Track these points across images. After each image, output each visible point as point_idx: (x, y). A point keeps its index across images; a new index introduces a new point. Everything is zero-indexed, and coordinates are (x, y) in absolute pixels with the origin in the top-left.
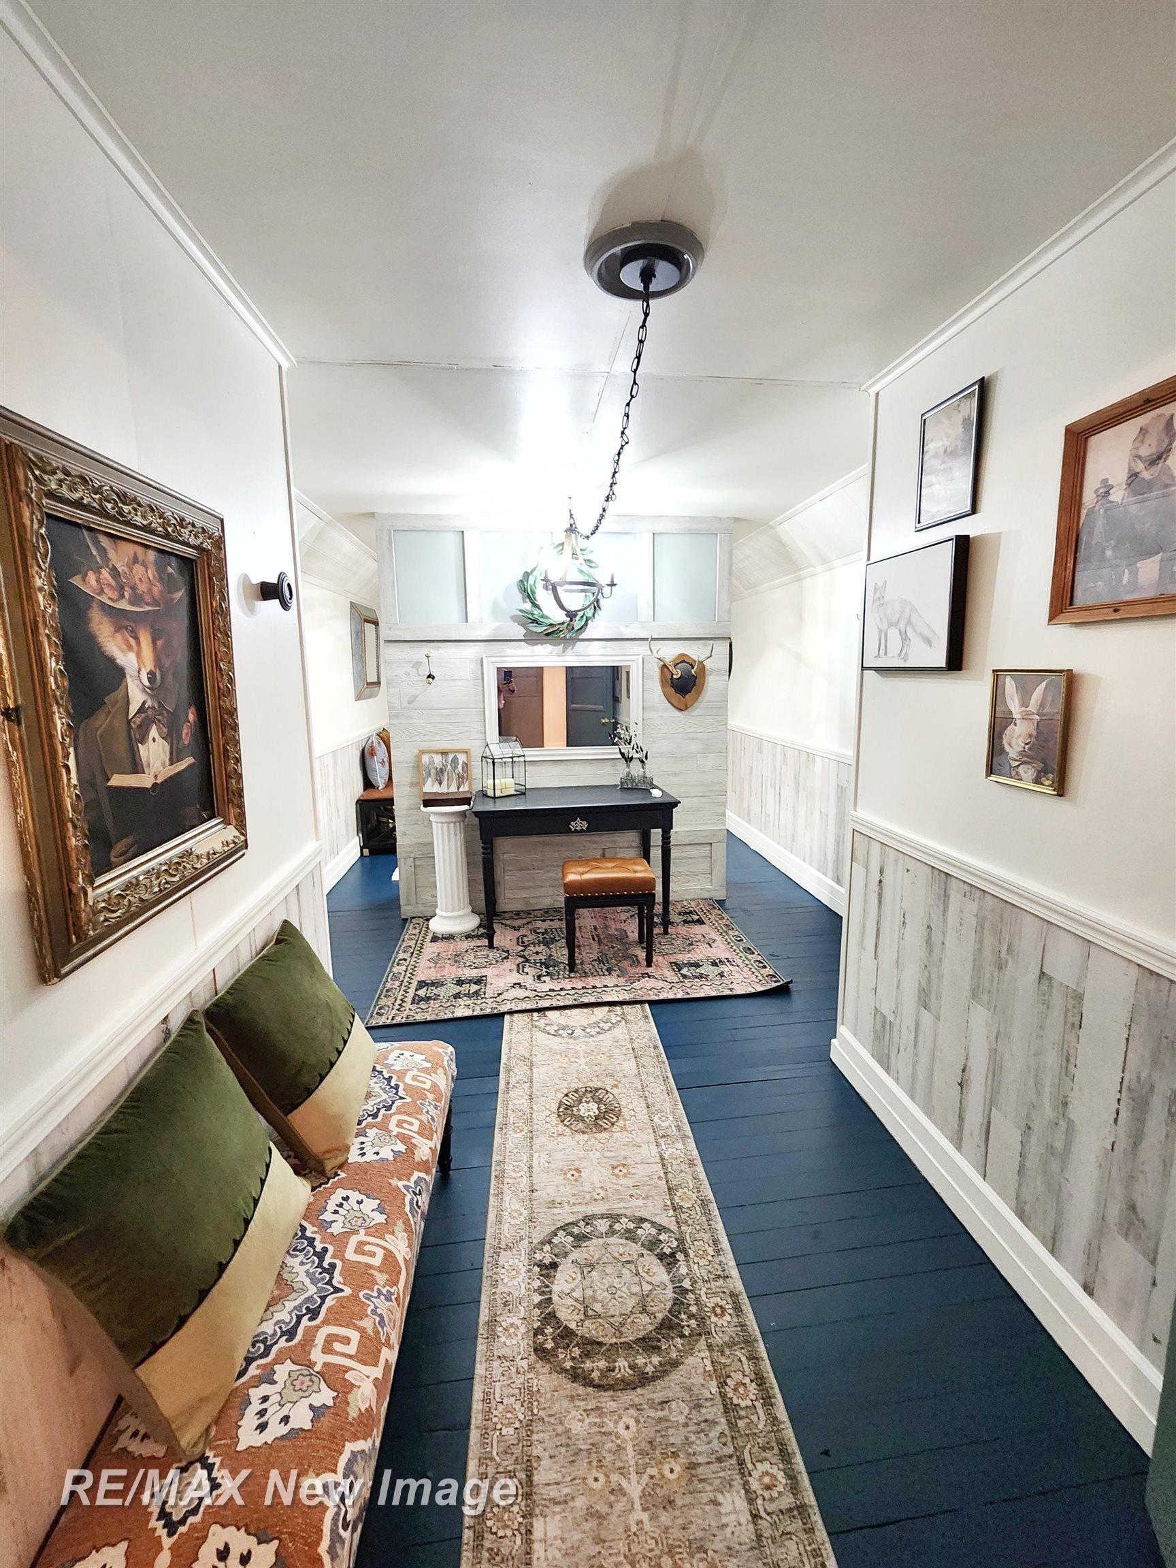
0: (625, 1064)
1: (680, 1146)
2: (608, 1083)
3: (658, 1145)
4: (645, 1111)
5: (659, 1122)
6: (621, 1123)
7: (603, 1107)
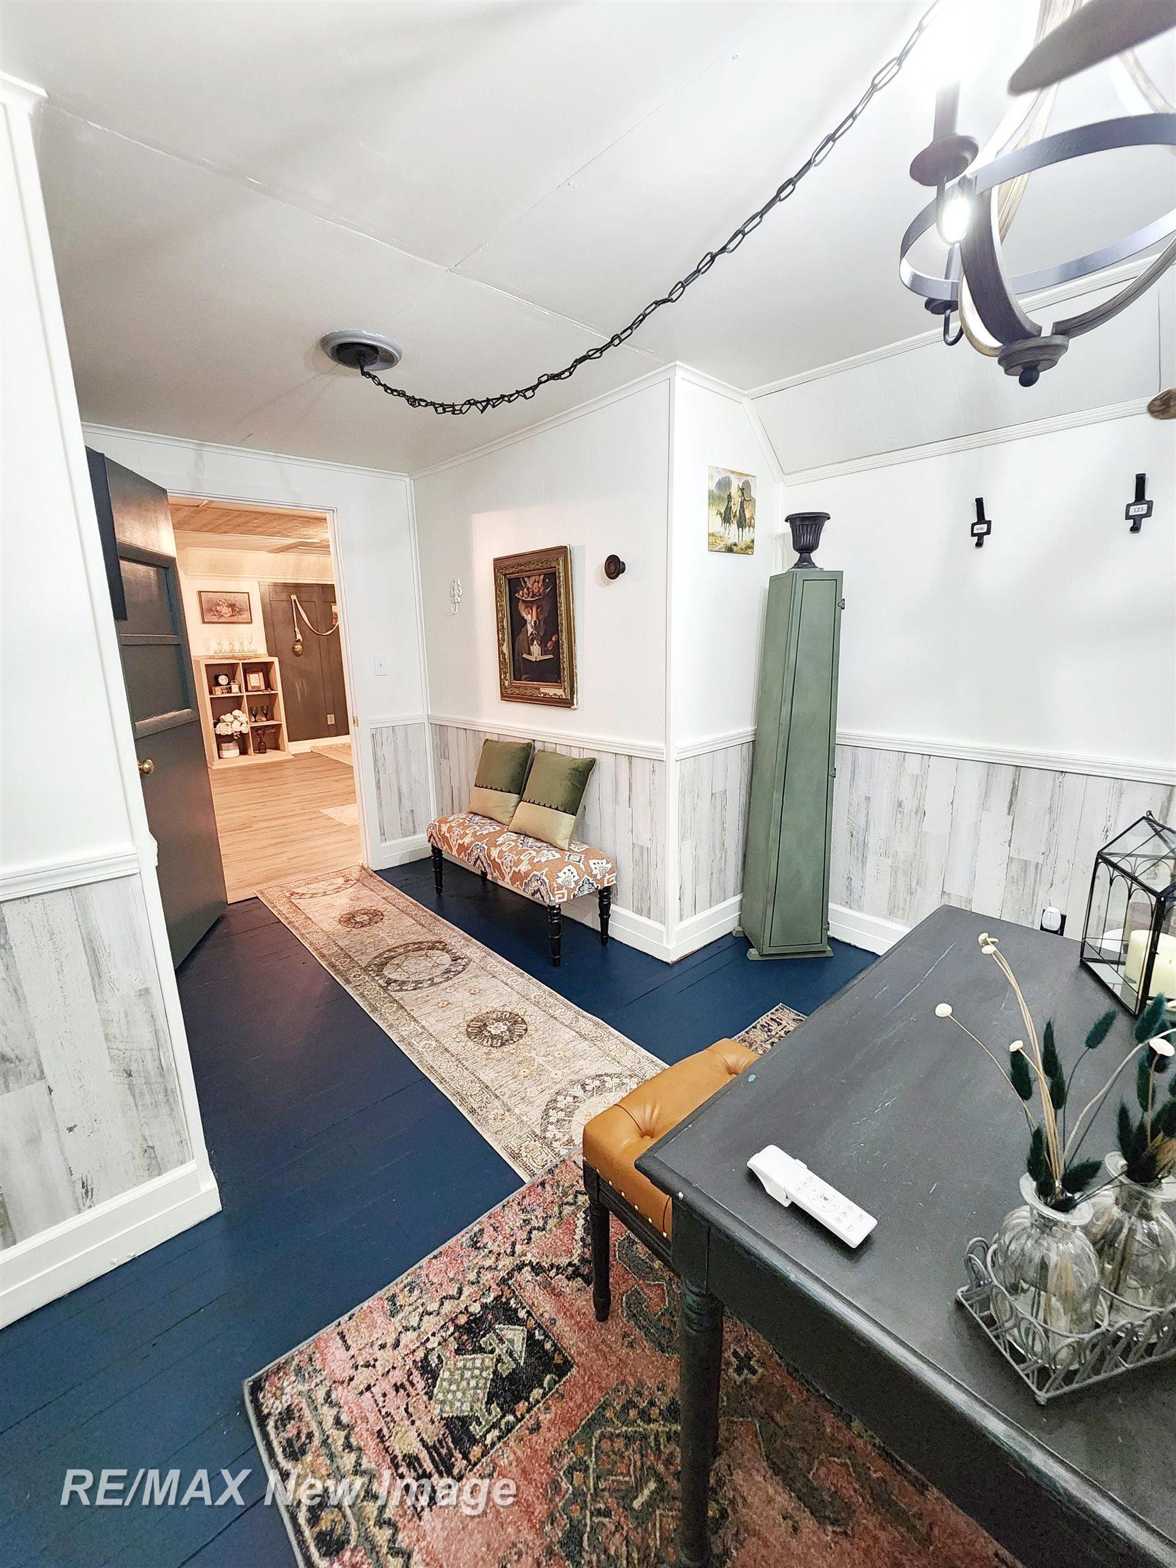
0: (493, 1075)
1: (404, 1034)
2: (496, 1053)
3: (423, 1027)
4: (447, 1046)
5: (430, 1042)
6: (463, 1029)
7: (486, 1034)
